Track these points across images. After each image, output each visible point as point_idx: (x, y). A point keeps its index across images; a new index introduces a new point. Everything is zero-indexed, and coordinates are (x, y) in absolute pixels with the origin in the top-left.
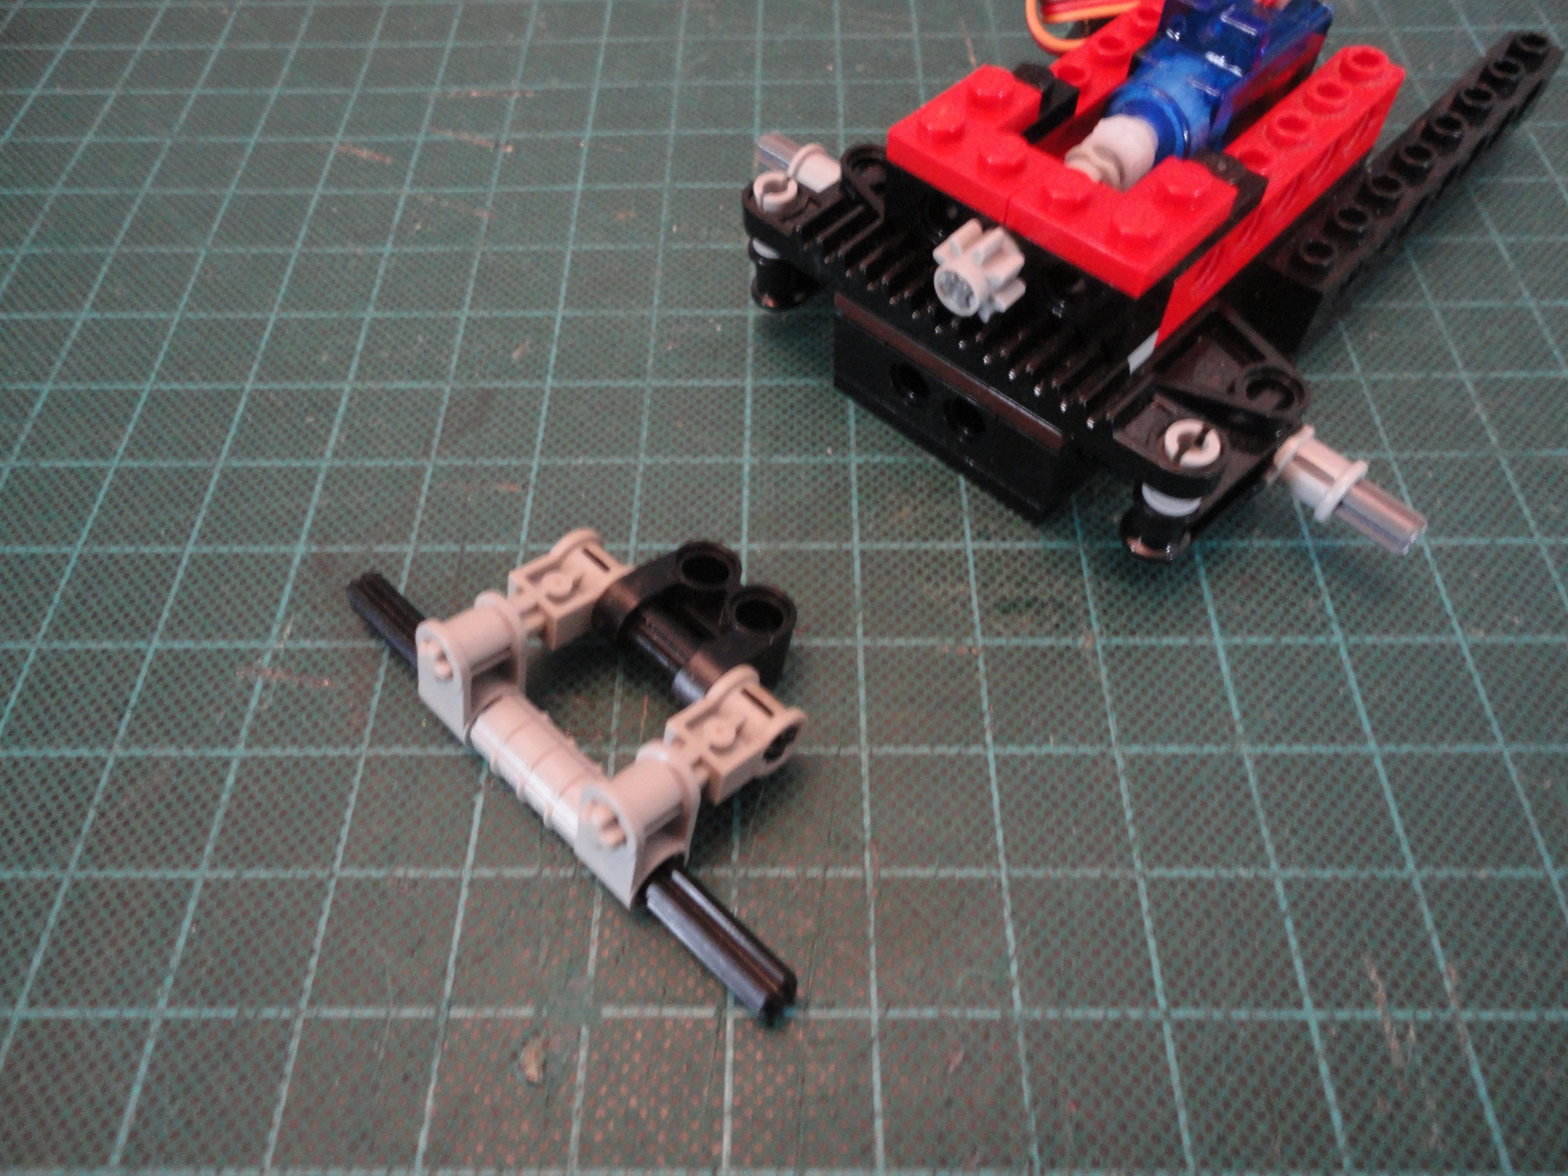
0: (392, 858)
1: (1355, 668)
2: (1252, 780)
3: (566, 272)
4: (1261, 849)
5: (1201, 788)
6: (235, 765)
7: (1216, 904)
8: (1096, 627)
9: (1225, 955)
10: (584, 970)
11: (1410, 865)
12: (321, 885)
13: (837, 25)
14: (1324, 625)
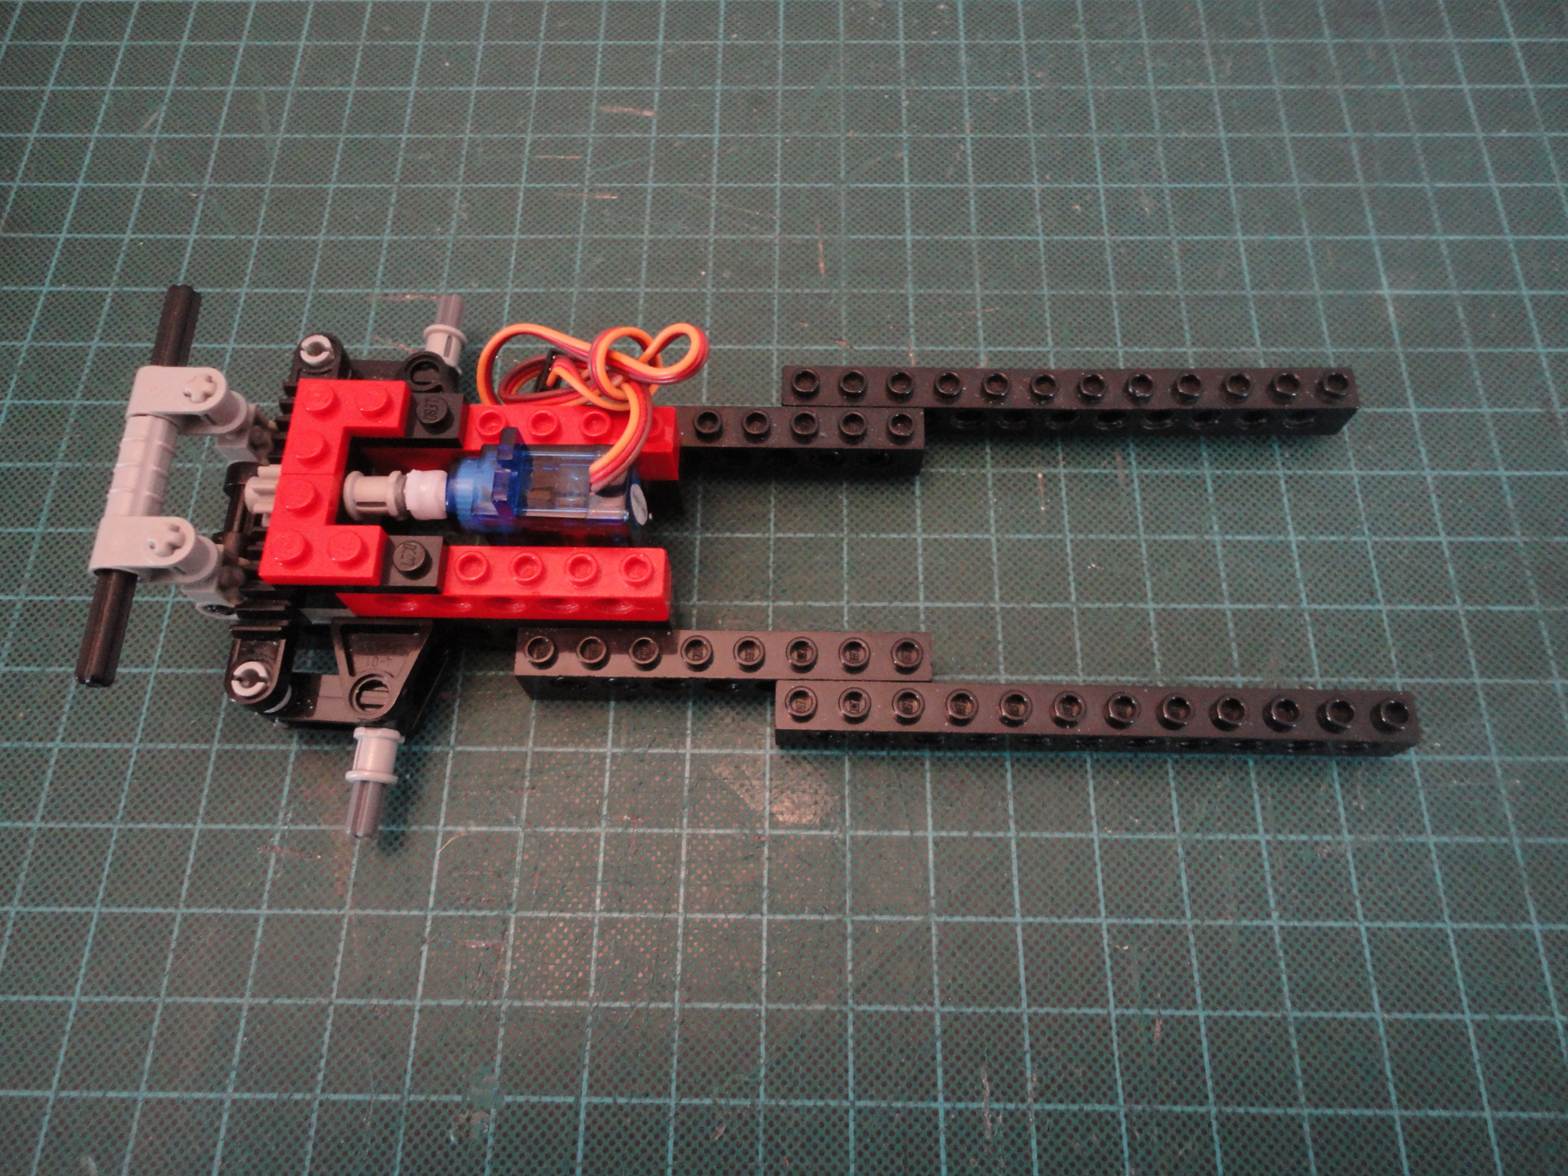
0: (369, 991)
2: (934, 942)
4: (931, 992)
7: (896, 1030)
8: (848, 821)
9: (896, 1066)
12: (324, 1009)
14: (1005, 822)
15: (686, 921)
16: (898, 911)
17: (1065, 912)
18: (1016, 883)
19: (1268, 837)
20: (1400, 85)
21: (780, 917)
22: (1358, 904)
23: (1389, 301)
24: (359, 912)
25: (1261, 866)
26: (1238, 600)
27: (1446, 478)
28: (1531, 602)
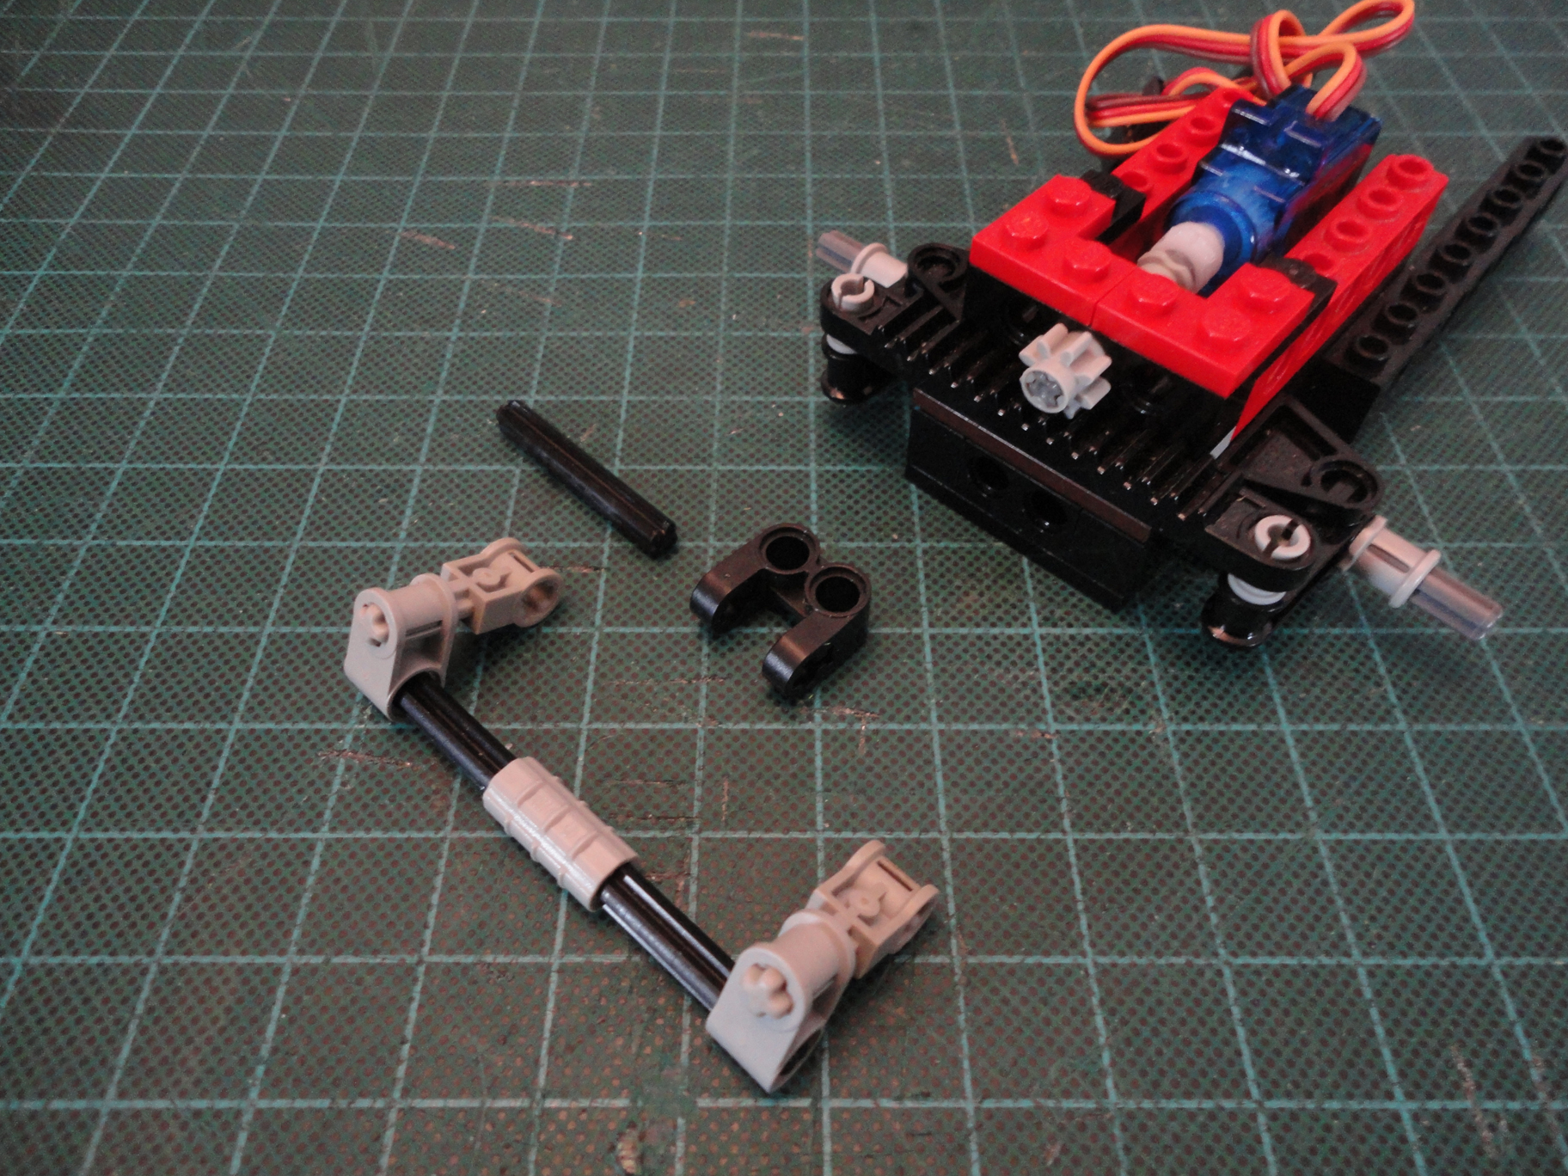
0: (481, 943)
1: (1422, 756)
2: (1329, 867)
3: (630, 357)
4: (1342, 937)
5: (1279, 875)
6: (319, 848)
7: (1301, 993)
8: (1166, 714)
9: (1315, 1045)
10: (678, 1056)
11: (1489, 953)
12: (410, 970)
13: (882, 121)
14: (1388, 712)
15: (952, 841)
16: (1263, 826)
17: (1509, 825)
18: (1426, 788)
21: (1090, 836)
24: (466, 834)
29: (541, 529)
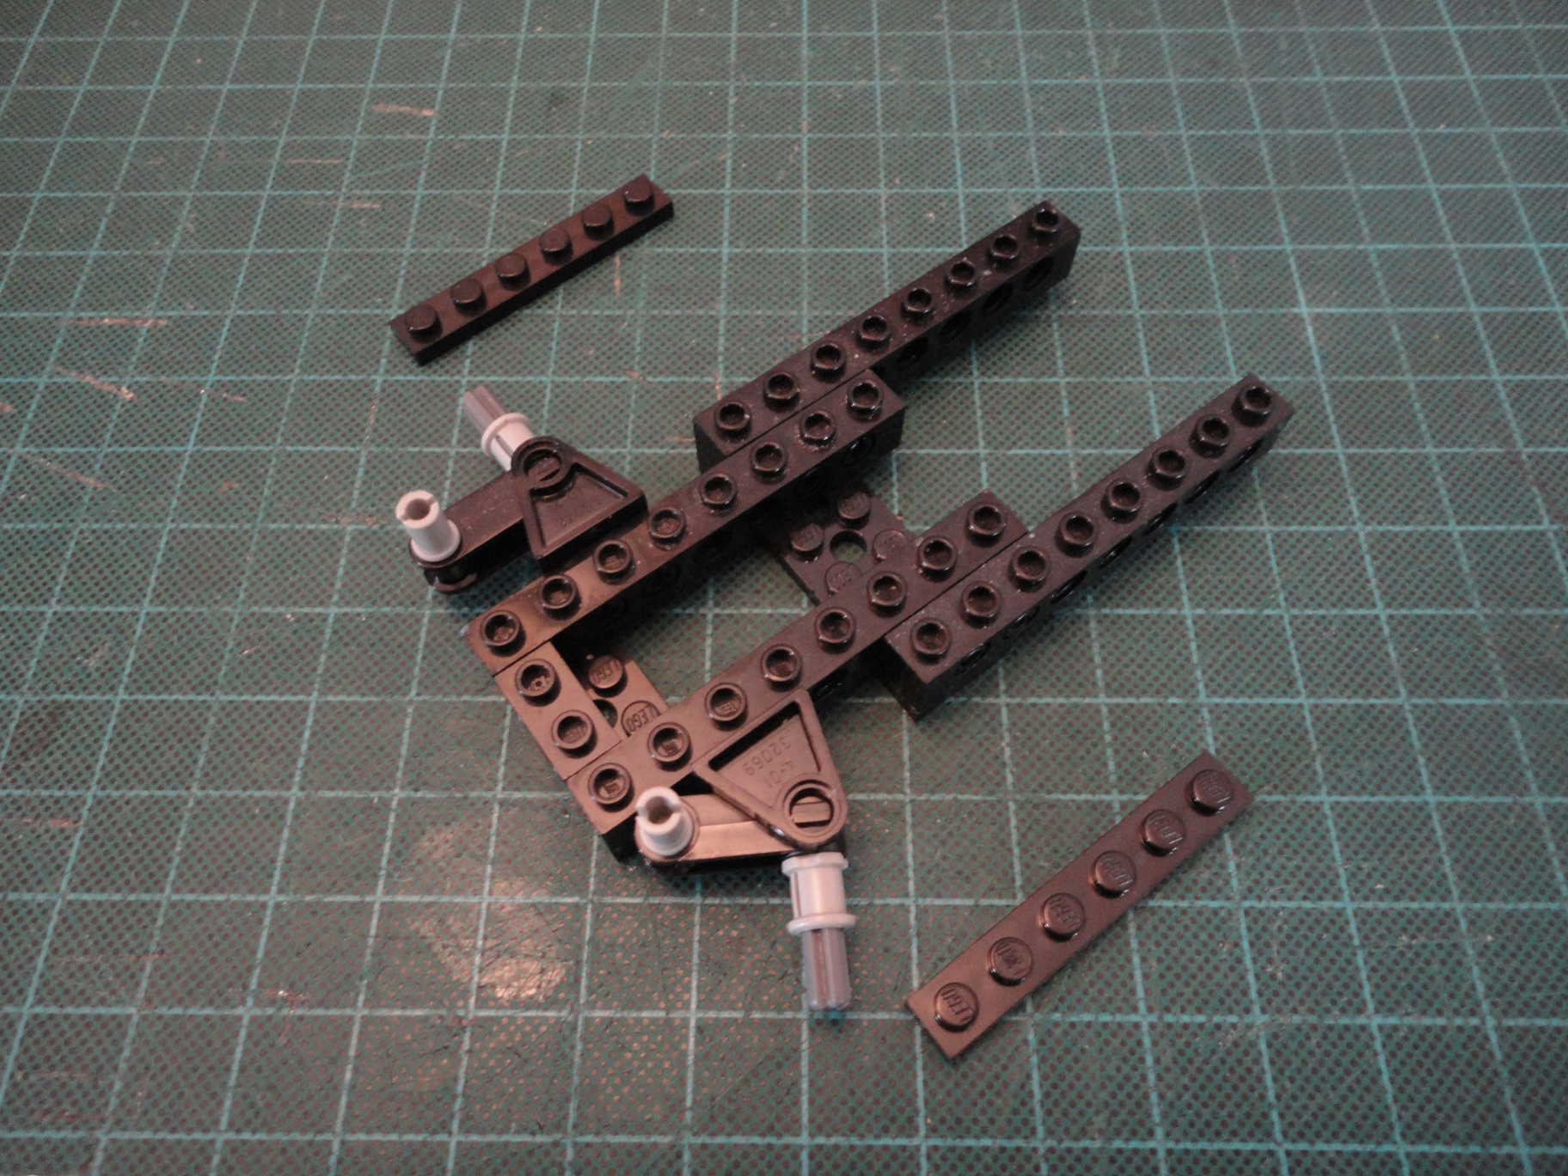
15: (343, 1143)
16: (640, 1128)
17: (869, 1129)
18: (805, 1085)
19: (1153, 1018)
20: (1318, 78)
21: (474, 1138)
22: (1274, 1115)
23: (1308, 321)
25: (1142, 1060)
26: (1116, 693)
27: (1383, 534)
28: (1498, 693)
29: (30, 774)
